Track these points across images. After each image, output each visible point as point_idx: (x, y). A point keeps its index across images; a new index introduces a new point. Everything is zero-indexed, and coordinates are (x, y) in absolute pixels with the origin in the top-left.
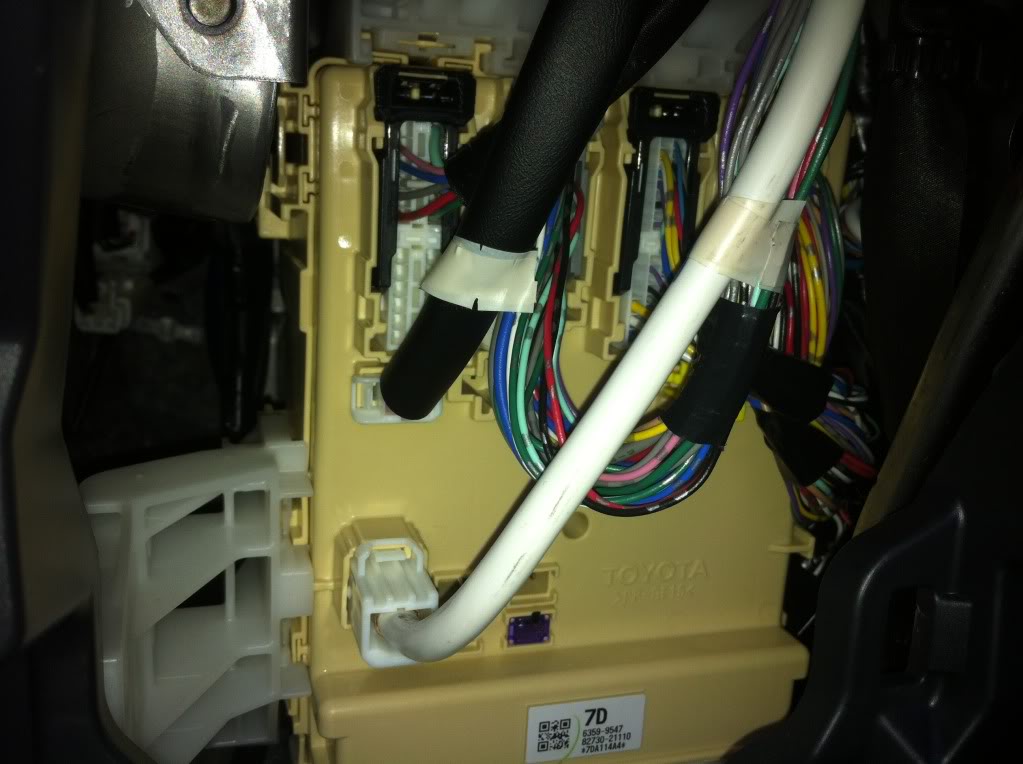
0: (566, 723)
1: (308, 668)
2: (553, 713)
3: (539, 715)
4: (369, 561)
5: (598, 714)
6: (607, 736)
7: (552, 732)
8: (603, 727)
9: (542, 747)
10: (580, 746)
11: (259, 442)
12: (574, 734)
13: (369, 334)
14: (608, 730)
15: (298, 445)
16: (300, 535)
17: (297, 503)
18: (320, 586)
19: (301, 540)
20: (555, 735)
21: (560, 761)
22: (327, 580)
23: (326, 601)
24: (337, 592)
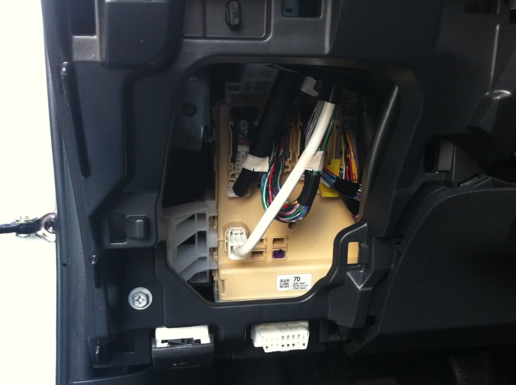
0: (288, 280)
1: (217, 262)
2: (284, 277)
3: (280, 277)
4: (231, 233)
5: (297, 278)
6: (300, 285)
7: (284, 283)
8: (299, 282)
9: (281, 287)
10: (292, 287)
11: (204, 200)
12: (291, 283)
13: (231, 174)
14: (301, 283)
15: (214, 201)
16: (215, 226)
17: (214, 217)
18: (219, 239)
19: (215, 227)
20: (285, 283)
21: (286, 292)
22: (221, 238)
23: (221, 243)
24: (224, 241)
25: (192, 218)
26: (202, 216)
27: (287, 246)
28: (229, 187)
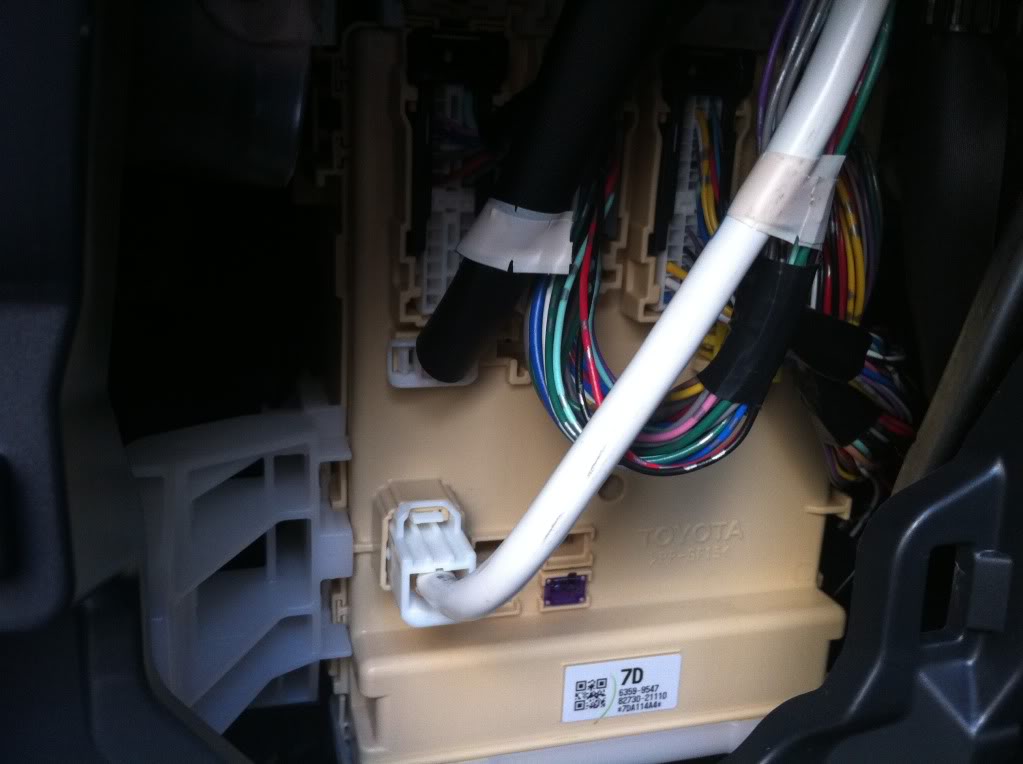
0: (602, 683)
1: (348, 628)
2: (590, 673)
3: (575, 674)
4: (407, 524)
5: (634, 674)
6: (643, 695)
7: (588, 691)
8: (639, 686)
9: (579, 706)
10: (616, 705)
12: (611, 693)
13: (405, 297)
14: (644, 689)
15: (335, 409)
16: (339, 498)
17: (334, 467)
18: (359, 548)
19: (340, 503)
20: (591, 694)
21: (596, 722)
22: (366, 542)
23: (365, 562)
24: (376, 553)
25: (255, 471)
26: (292, 464)
27: (594, 560)
28: (395, 350)
